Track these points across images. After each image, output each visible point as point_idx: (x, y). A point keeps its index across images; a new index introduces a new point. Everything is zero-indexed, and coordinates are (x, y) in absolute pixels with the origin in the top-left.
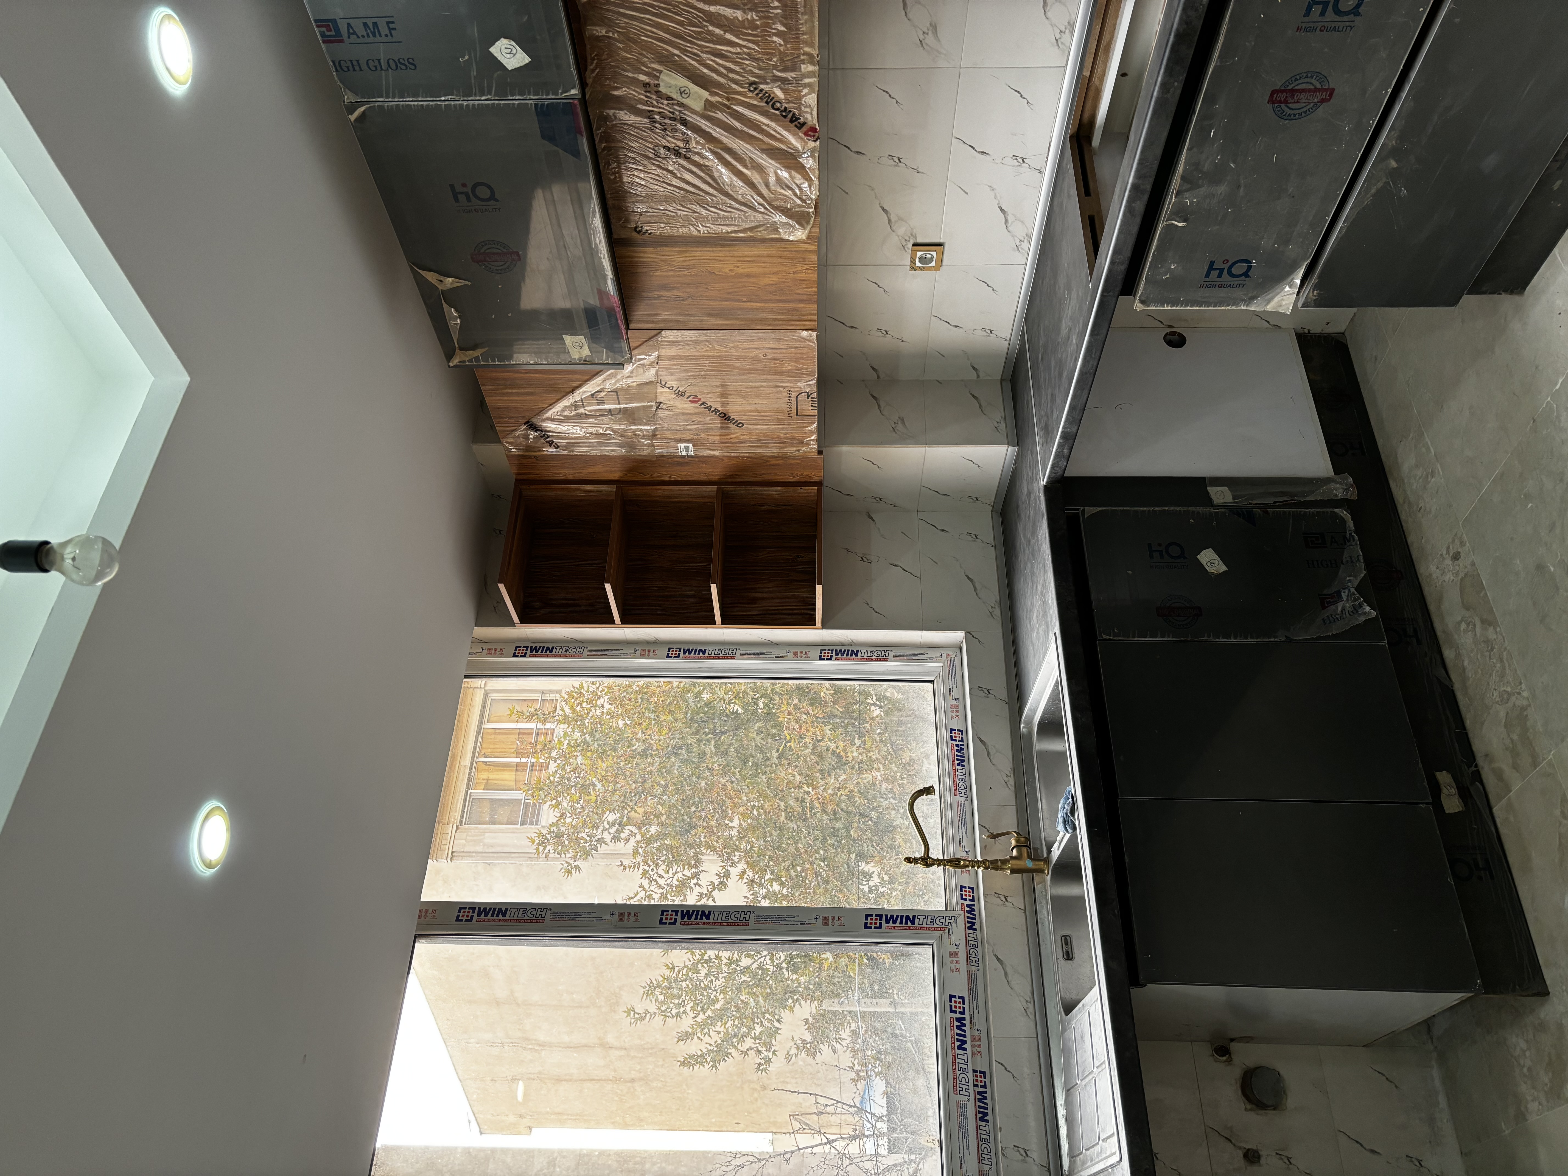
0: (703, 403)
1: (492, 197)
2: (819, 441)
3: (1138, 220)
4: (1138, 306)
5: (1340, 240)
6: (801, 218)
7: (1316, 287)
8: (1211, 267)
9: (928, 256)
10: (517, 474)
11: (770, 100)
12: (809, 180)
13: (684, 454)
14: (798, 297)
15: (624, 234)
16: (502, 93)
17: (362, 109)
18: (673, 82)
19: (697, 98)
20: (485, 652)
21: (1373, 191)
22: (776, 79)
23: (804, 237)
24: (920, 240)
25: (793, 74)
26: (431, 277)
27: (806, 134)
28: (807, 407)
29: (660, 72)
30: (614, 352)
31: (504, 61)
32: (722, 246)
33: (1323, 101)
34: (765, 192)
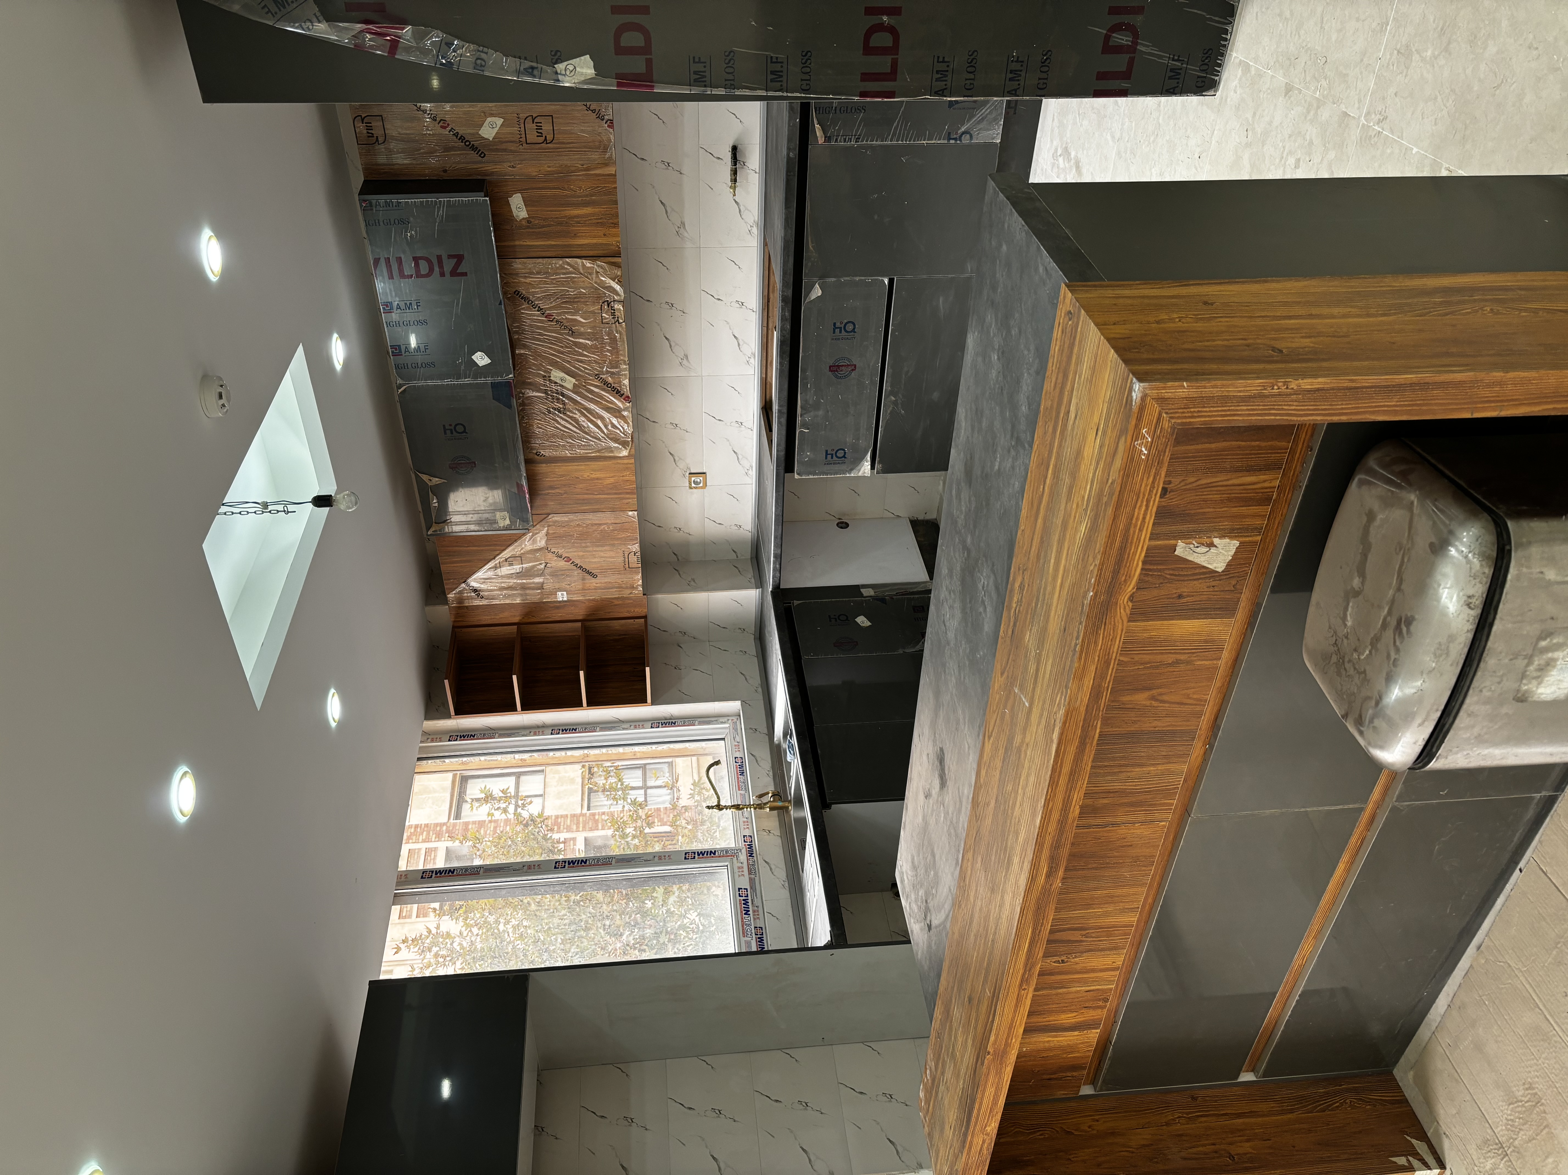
0: (573, 562)
1: (465, 432)
2: (643, 586)
3: (784, 428)
4: (796, 476)
5: (882, 437)
6: (624, 444)
7: (879, 463)
8: (827, 454)
9: (699, 480)
10: (454, 622)
11: (606, 383)
12: (628, 423)
13: (561, 599)
14: (625, 491)
15: (531, 456)
16: (475, 377)
17: (404, 387)
18: (557, 375)
19: (570, 382)
20: (429, 740)
21: (889, 412)
22: (607, 372)
23: (627, 454)
24: (692, 471)
25: (617, 370)
26: (425, 477)
27: (624, 399)
28: (635, 561)
29: (551, 370)
30: (523, 521)
31: (478, 362)
32: (584, 462)
33: (853, 370)
34: (605, 431)
